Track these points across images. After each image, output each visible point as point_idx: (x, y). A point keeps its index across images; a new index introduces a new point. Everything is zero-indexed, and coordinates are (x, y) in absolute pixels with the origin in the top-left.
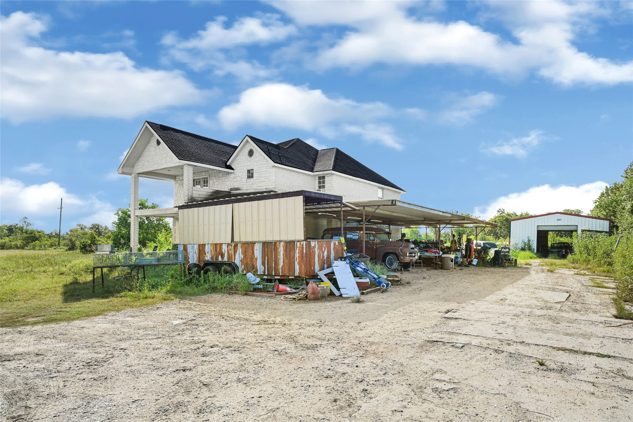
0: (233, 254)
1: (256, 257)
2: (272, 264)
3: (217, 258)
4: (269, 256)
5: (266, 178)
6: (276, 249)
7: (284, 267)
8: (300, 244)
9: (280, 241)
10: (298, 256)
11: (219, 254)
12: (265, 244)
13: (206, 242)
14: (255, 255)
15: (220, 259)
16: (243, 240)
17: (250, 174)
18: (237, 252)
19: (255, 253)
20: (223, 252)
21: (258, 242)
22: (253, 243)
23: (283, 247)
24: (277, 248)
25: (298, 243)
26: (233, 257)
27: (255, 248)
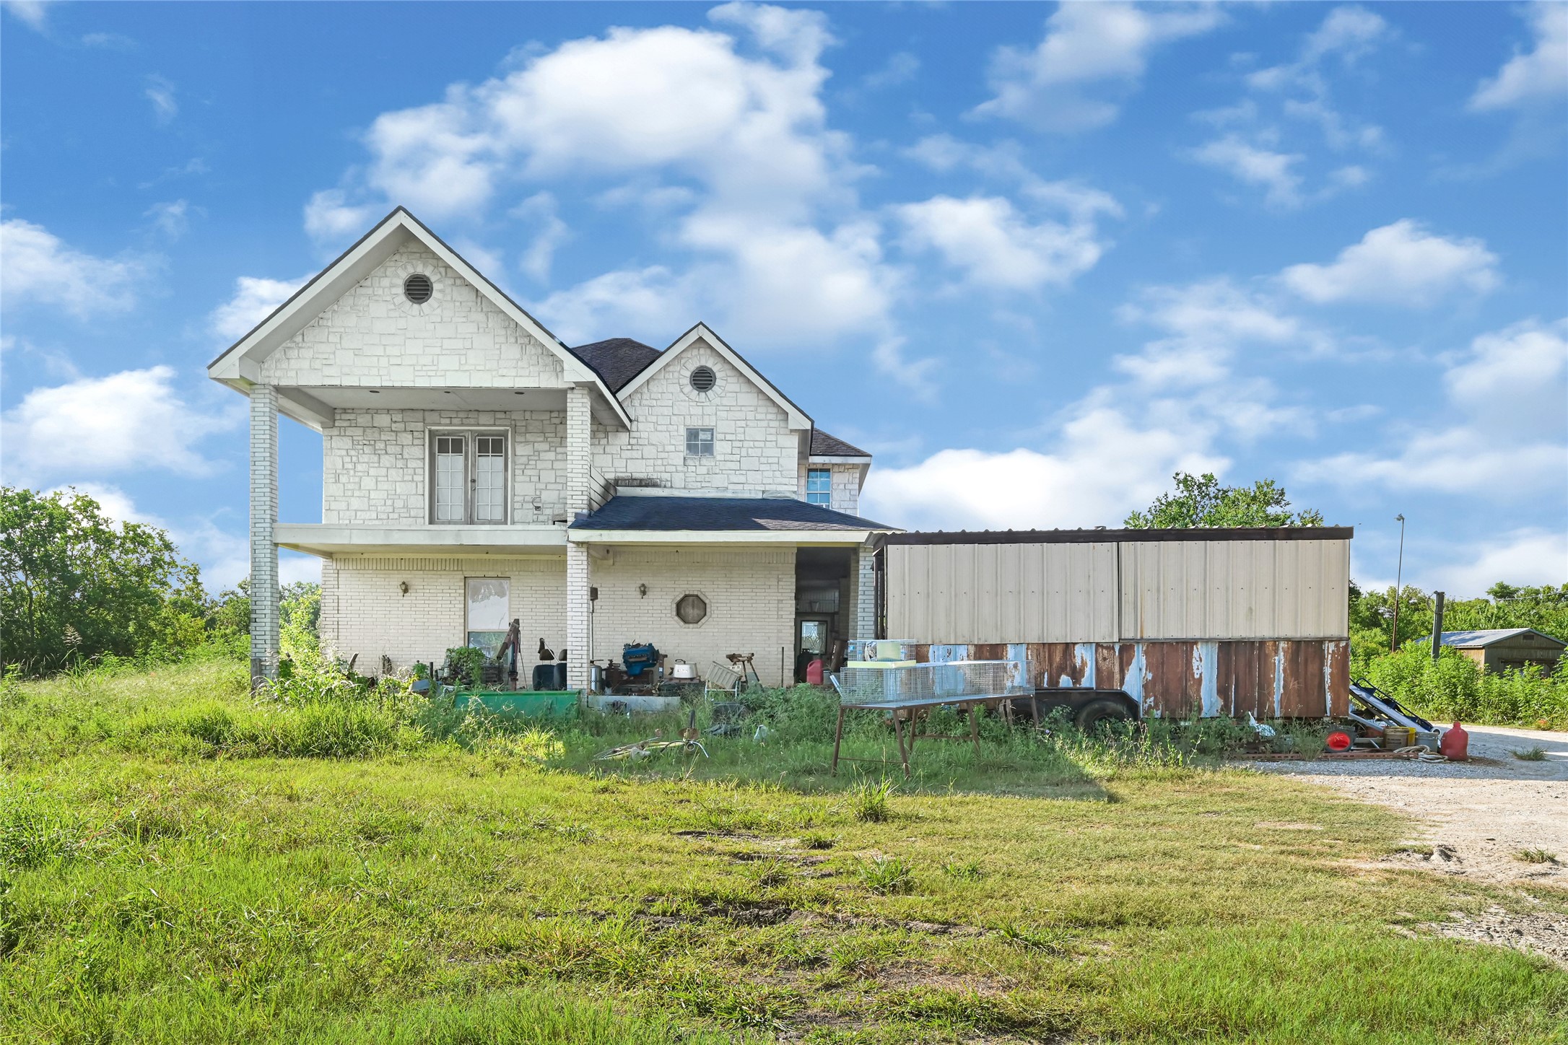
0: (1117, 669)
1: (1197, 676)
2: (1254, 692)
3: (1054, 681)
4: (1241, 675)
5: (763, 460)
6: (1264, 660)
7: (1288, 699)
8: (1337, 646)
9: (1276, 641)
10: (1331, 674)
11: (1062, 670)
12: (1227, 648)
13: (1010, 636)
14: (1195, 671)
15: (1065, 681)
16: (1150, 633)
17: (698, 443)
18: (1129, 663)
19: (1195, 668)
20: (1078, 662)
21: (1207, 641)
22: (1190, 644)
23: (1284, 652)
24: (1267, 656)
25: (1332, 647)
26: (1117, 676)
27: (1195, 654)
